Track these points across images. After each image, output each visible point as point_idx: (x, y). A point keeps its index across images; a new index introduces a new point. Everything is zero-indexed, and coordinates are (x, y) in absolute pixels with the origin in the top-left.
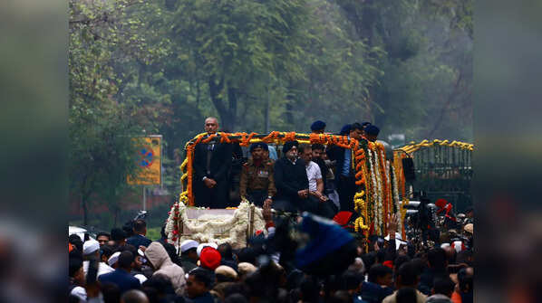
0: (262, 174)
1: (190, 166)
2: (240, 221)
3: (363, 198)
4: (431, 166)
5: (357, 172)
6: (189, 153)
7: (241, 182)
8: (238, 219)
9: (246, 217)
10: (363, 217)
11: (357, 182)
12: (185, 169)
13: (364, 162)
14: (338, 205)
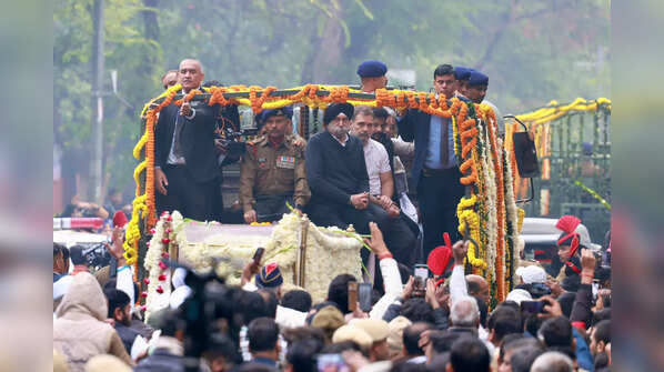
0: (285, 162)
1: (150, 148)
2: (285, 247)
3: (475, 208)
4: (587, 151)
5: (462, 161)
6: (149, 125)
7: (244, 177)
8: (279, 243)
9: (293, 239)
10: (472, 241)
11: (463, 180)
12: (143, 152)
13: (474, 141)
14: (415, 218)
